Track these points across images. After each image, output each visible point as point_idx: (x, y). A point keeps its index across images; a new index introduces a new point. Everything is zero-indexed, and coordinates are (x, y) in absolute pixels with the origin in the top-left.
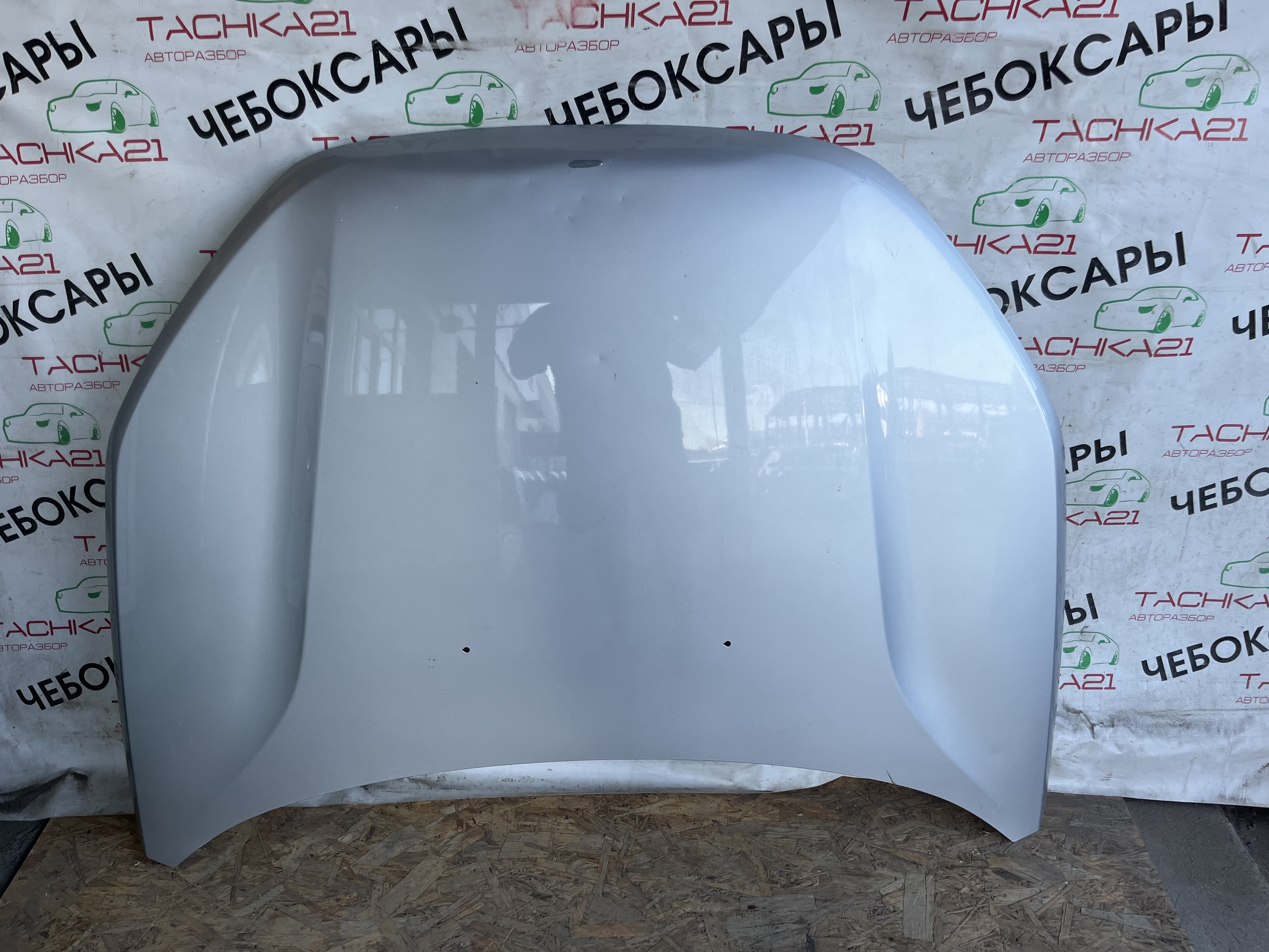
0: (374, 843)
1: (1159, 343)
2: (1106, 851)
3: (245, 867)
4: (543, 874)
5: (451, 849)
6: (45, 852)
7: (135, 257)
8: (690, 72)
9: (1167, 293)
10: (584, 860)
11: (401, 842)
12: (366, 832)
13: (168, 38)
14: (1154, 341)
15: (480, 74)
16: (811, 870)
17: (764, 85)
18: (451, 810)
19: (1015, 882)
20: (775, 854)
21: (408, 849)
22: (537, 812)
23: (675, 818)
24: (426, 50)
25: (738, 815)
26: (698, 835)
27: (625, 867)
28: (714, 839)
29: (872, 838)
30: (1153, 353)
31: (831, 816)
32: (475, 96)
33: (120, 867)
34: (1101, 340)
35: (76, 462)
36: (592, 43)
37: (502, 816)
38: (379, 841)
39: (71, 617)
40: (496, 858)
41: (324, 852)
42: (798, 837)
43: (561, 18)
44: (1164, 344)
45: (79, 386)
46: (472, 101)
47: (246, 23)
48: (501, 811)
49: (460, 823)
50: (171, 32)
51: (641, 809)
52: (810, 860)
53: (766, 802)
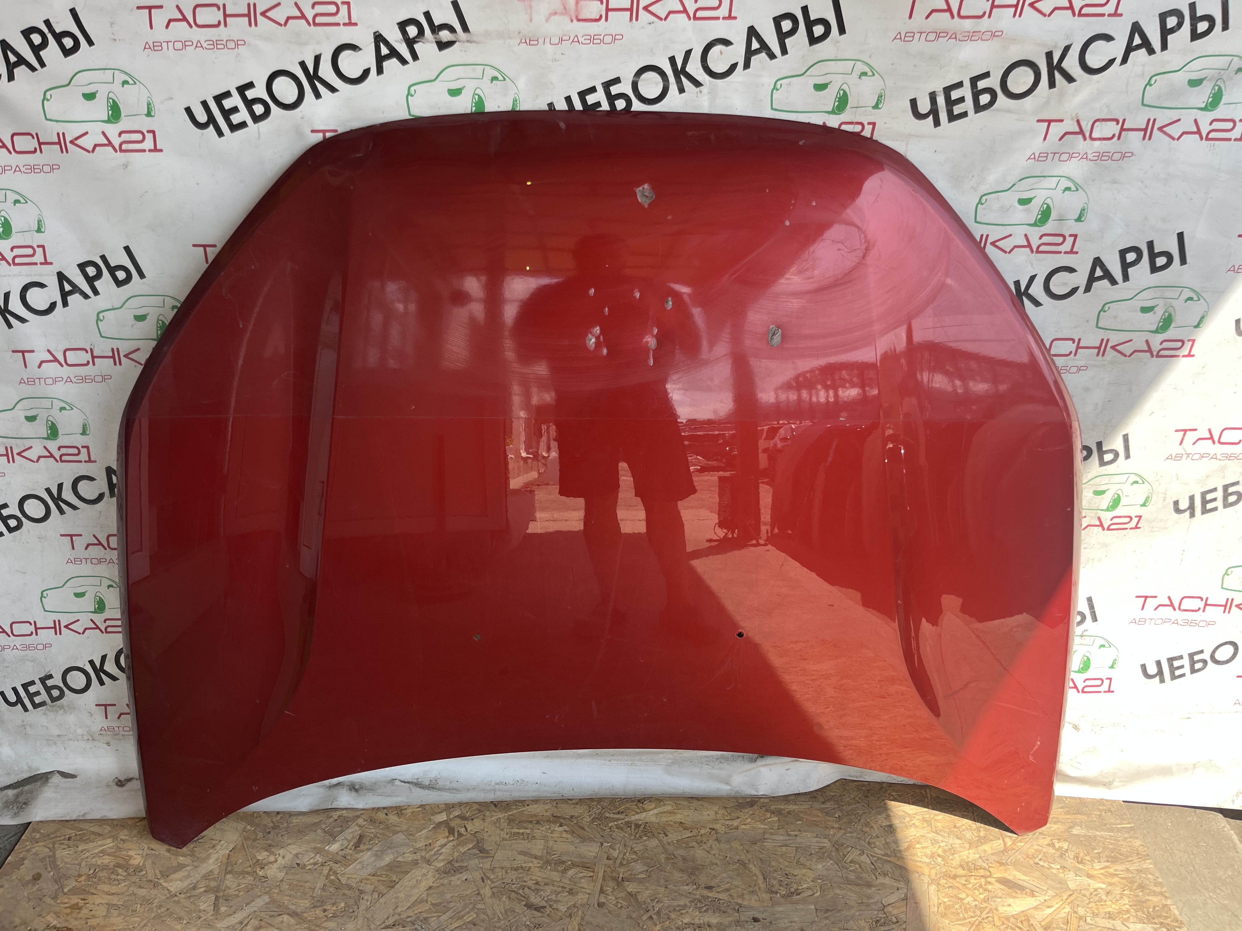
0: (362, 851)
1: (1161, 343)
2: (1110, 859)
3: (228, 876)
4: (537, 883)
5: (441, 857)
6: (23, 859)
7: (127, 249)
8: (694, 68)
9: (1169, 293)
10: (578, 869)
11: (390, 851)
12: (355, 840)
13: (167, 27)
14: (1156, 341)
15: (483, 67)
16: (811, 879)
17: (768, 81)
18: (443, 817)
19: (1018, 892)
20: (774, 864)
21: (397, 857)
22: (531, 819)
23: (671, 826)
24: (429, 42)
25: (735, 823)
26: (695, 843)
27: (621, 876)
28: (711, 847)
29: (873, 846)
30: (1155, 353)
31: (830, 823)
32: (478, 89)
33: (101, 875)
34: (1102, 340)
35: (64, 458)
36: (595, 37)
37: (495, 823)
38: (368, 850)
39: (56, 617)
40: (489, 867)
41: (312, 861)
42: (797, 845)
43: (565, 11)
44: (1166, 345)
45: (69, 380)
46: (474, 94)
47: (246, 12)
48: (493, 818)
49: (451, 831)
50: (170, 21)
51: (637, 817)
52: (810, 869)
53: (764, 809)
